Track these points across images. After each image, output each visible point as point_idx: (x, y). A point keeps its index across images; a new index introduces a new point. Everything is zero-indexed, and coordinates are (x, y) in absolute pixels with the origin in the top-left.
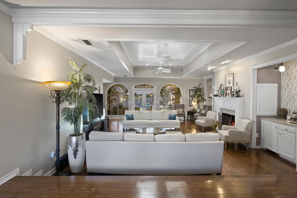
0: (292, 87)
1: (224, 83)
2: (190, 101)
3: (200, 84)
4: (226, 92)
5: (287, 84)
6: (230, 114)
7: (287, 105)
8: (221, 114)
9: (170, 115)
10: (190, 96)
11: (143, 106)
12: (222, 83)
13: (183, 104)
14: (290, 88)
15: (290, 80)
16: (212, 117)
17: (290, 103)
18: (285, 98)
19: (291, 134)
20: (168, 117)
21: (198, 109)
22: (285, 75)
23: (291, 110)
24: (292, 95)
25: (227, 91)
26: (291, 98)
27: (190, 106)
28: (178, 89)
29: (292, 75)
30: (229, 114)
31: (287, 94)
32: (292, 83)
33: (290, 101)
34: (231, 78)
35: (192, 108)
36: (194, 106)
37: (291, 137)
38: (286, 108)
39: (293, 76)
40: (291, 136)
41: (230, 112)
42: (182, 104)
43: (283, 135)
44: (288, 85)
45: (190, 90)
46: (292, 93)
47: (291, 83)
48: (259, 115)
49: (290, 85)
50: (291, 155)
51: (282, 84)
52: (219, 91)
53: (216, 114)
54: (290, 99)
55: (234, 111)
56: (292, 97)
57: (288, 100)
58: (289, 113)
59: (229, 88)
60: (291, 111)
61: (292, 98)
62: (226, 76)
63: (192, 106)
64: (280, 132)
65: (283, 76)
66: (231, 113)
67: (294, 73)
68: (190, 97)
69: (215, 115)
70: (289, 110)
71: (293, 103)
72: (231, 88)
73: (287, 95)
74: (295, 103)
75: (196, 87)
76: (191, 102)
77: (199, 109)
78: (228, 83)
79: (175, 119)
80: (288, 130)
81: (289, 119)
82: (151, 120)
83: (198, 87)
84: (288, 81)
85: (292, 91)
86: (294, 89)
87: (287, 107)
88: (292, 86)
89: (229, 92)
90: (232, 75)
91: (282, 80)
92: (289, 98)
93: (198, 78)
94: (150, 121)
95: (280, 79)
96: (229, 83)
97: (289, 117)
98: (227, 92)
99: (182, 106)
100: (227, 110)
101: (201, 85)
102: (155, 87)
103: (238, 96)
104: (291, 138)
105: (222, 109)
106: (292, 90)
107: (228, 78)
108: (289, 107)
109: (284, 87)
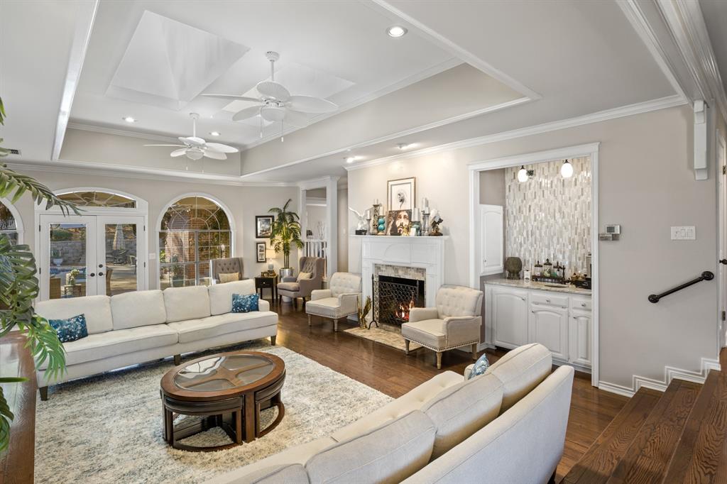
0: (530, 215)
1: (383, 201)
2: (259, 249)
3: (290, 200)
4: (394, 223)
5: (518, 207)
6: (407, 277)
7: (520, 251)
8: (376, 279)
9: (235, 297)
10: (259, 235)
11: (93, 275)
12: (377, 200)
13: (239, 257)
14: (524, 216)
15: (525, 199)
16: (352, 287)
17: (525, 246)
18: (515, 235)
19: (561, 309)
20: (229, 305)
21: (285, 268)
22: (513, 190)
23: (527, 259)
24: (530, 229)
25: (395, 219)
26: (528, 237)
27: (258, 262)
28: (221, 214)
29: (530, 189)
30: (402, 277)
31: (518, 229)
32: (530, 206)
33: (525, 243)
34: (407, 190)
35: (264, 267)
36: (270, 263)
37: (559, 316)
38: (517, 255)
39: (531, 191)
40: (559, 314)
41: (406, 273)
42: (236, 257)
43: (539, 313)
44: (520, 210)
45: (257, 217)
46: (529, 225)
47: (528, 207)
48: (484, 275)
49: (524, 211)
50: (559, 353)
51: (508, 207)
52: (370, 220)
53: (361, 281)
54: (525, 238)
55: (422, 271)
56: (530, 233)
57: (521, 239)
58: (525, 265)
59: (403, 214)
60: (529, 261)
61: (530, 236)
62: (390, 183)
63: (265, 262)
64: (535, 307)
65: (510, 191)
66: (410, 276)
67: (532, 186)
68: (257, 237)
69: (359, 282)
70: (525, 260)
71: (532, 246)
72: (409, 212)
73: (520, 230)
74: (535, 245)
75: (278, 209)
76: (261, 251)
77: (287, 270)
78: (398, 200)
79: (257, 309)
80: (553, 302)
81: (527, 279)
82: (166, 323)
83: (281, 208)
84: (520, 201)
85: (531, 223)
86: (533, 218)
87: (520, 254)
88: (530, 211)
89: (406, 223)
90: (412, 180)
91: (507, 200)
92: (522, 235)
93: (282, 184)
94: (164, 330)
95: (504, 197)
96: (402, 201)
97: (527, 275)
98: (398, 223)
99: (235, 264)
100: (395, 268)
101: (290, 203)
102: (140, 203)
103: (438, 234)
104: (560, 318)
105: (377, 267)
106: (531, 220)
107: (395, 190)
108: (525, 254)
109: (512, 213)
